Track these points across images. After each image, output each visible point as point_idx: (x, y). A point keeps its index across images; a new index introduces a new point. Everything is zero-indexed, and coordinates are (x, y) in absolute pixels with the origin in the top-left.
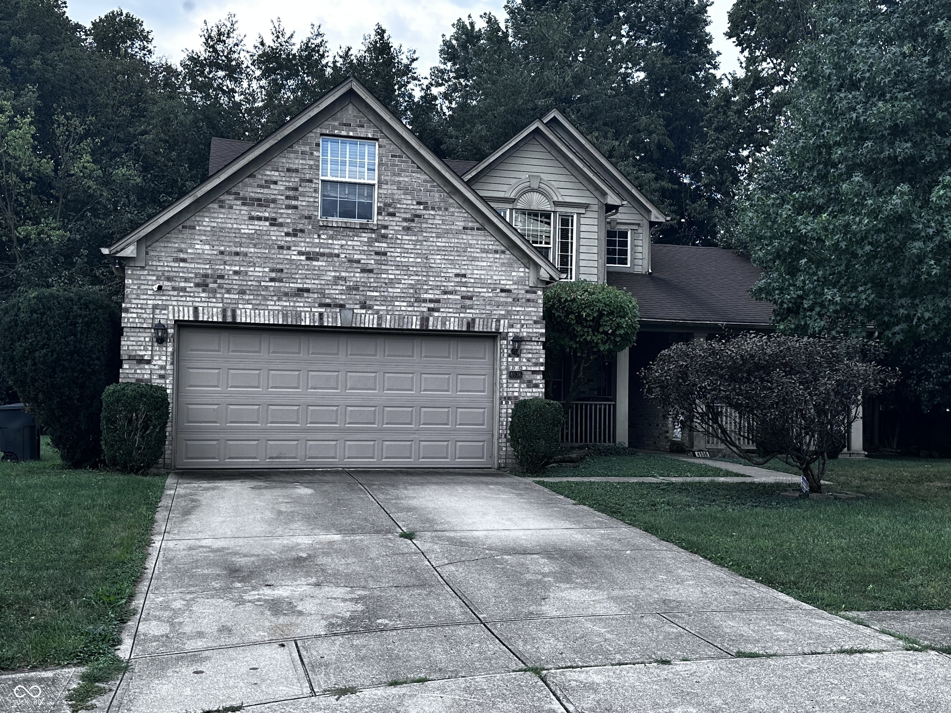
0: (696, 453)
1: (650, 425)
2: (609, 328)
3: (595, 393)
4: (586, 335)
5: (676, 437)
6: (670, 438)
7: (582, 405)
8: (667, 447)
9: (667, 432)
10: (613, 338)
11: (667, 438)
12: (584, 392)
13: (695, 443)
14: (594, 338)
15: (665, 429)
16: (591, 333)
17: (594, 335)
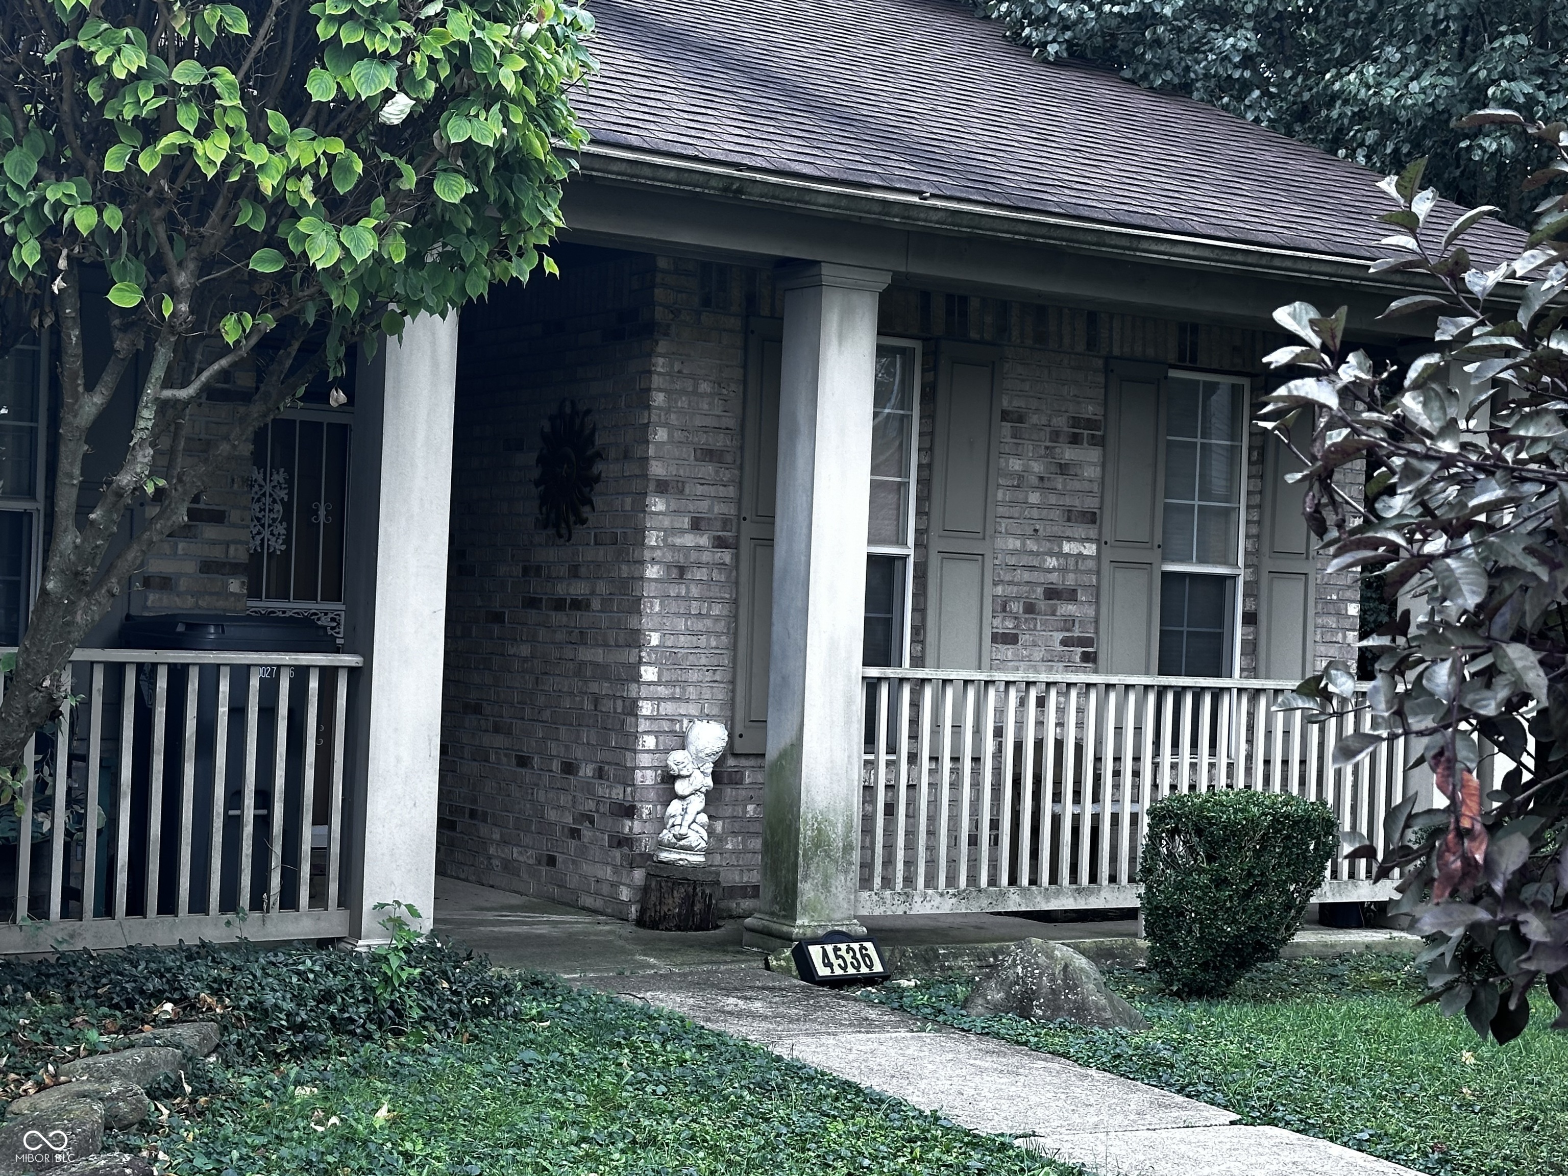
0: (815, 952)
1: (523, 761)
2: (387, 78)
3: (235, 586)
4: (188, 118)
5: (679, 841)
6: (646, 845)
7: (146, 672)
8: (625, 894)
9: (630, 811)
10: (409, 180)
11: (623, 842)
12: (165, 583)
13: (807, 890)
14: (257, 154)
15: (617, 793)
16: (231, 100)
17: (260, 134)
